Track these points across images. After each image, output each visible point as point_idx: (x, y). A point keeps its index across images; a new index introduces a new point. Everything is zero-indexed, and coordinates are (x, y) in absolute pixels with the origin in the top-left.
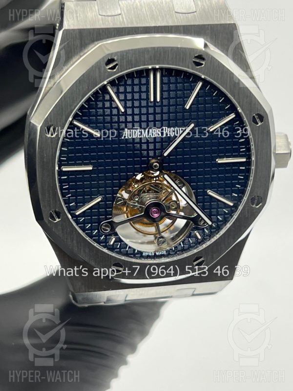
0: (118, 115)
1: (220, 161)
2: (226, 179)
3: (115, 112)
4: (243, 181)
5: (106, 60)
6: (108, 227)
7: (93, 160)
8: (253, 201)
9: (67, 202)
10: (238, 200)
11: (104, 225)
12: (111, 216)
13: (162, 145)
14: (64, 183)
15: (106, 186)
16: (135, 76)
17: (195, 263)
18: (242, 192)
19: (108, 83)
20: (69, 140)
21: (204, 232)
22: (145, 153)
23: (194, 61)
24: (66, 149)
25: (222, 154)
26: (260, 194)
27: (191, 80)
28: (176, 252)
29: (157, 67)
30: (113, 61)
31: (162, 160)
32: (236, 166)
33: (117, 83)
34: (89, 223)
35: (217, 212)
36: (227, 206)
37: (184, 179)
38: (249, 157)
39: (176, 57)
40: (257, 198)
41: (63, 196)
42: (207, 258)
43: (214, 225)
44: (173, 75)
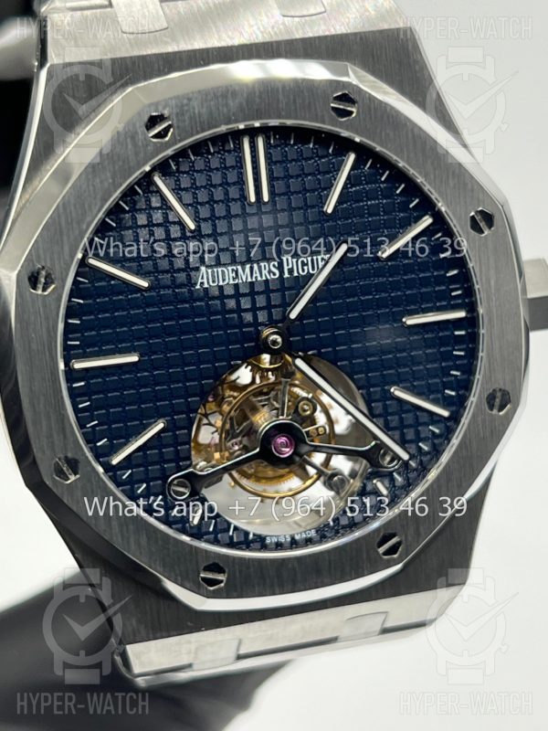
0: (184, 236)
1: (410, 321)
2: (428, 359)
3: (175, 232)
4: (465, 361)
5: (146, 118)
6: (185, 487)
7: (139, 339)
8: (491, 400)
9: (90, 439)
10: (458, 405)
11: (175, 482)
12: (188, 462)
13: (283, 297)
14: (80, 395)
15: (172, 395)
16: (212, 151)
17: (381, 550)
18: (465, 386)
19: (154, 169)
20: (82, 301)
21: (392, 480)
22: (248, 317)
23: (333, 108)
24: (78, 322)
25: (413, 307)
26: (504, 384)
27: (330, 151)
28: (337, 532)
29: (257, 124)
30: (161, 118)
31: (287, 328)
32: (446, 329)
33: (174, 168)
34: (142, 482)
35: (417, 433)
36: (435, 418)
37: (338, 367)
38: (472, 308)
39: (295, 101)
40: (499, 394)
41: (82, 426)
42: (406, 536)
43: (413, 464)
44: (292, 142)
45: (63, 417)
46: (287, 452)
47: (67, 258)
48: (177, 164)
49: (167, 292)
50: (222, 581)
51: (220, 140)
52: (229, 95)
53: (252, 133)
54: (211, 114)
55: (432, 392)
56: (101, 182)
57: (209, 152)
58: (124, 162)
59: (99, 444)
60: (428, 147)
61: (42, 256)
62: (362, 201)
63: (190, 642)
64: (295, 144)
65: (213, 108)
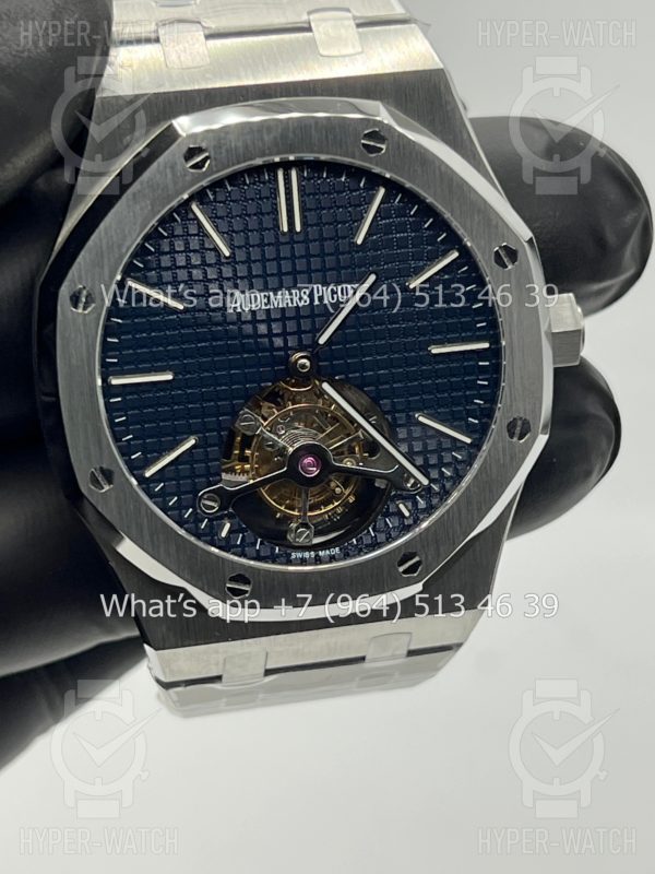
0: (219, 263)
1: (435, 350)
2: (453, 387)
3: (211, 258)
4: (489, 391)
5: (185, 150)
6: (215, 501)
7: (173, 359)
8: (511, 428)
9: (125, 452)
10: (480, 433)
11: (205, 497)
12: (218, 478)
13: (314, 323)
14: (118, 410)
15: (204, 414)
16: (248, 182)
17: (401, 569)
18: (487, 414)
19: (191, 198)
20: (119, 321)
21: (415, 503)
22: (278, 342)
23: (364, 145)
24: (116, 340)
25: (439, 337)
26: (525, 413)
27: (362, 185)
28: (361, 550)
29: (292, 158)
30: (200, 150)
31: (315, 353)
32: (471, 360)
33: (211, 197)
34: (174, 495)
35: (440, 458)
36: (459, 444)
37: (365, 392)
38: (495, 339)
39: (327, 137)
40: (519, 423)
41: (117, 439)
42: (427, 556)
43: (436, 488)
44: (325, 175)
45: (99, 430)
46: (315, 471)
47: (107, 279)
48: (215, 193)
49: (201, 314)
50: (247, 592)
51: (255, 171)
52: (265, 131)
53: (287, 166)
54: (246, 147)
55: (456, 420)
56: (142, 209)
57: (245, 184)
58: (163, 190)
59: (133, 457)
60: (455, 184)
61: (84, 277)
62: (392, 233)
63: (217, 652)
64: (327, 177)
65: (249, 142)
